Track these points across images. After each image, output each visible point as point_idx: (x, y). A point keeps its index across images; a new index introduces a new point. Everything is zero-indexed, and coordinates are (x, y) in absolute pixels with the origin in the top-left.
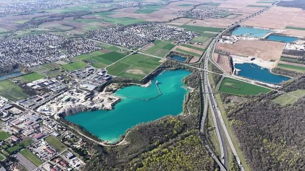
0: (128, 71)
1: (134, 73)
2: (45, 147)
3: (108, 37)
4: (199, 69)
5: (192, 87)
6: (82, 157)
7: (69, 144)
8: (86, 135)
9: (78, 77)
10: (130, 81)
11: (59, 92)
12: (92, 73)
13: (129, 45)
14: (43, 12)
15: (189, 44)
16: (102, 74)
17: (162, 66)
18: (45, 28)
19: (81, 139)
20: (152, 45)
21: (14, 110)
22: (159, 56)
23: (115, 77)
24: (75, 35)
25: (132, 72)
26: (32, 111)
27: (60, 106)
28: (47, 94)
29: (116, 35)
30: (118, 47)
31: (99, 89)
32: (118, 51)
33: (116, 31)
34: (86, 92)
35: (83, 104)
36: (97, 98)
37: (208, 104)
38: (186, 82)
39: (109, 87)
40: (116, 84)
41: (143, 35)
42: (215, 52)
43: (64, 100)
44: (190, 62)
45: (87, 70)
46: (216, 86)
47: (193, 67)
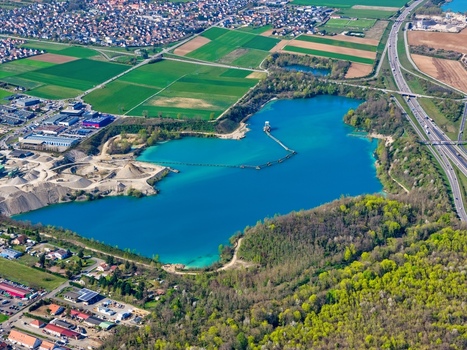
0: (159, 103)
4: (383, 90)
5: (385, 132)
6: (132, 298)
13: (124, 42)
15: (320, 35)
16: (76, 111)
20: (201, 40)
22: (240, 64)
23: (124, 116)
25: (171, 103)
29: (68, 21)
30: (91, 47)
31: (89, 147)
32: (96, 58)
33: (61, 11)
34: (46, 155)
35: (55, 182)
36: (89, 169)
37: (454, 166)
38: (359, 122)
39: (118, 143)
42: (412, 51)
44: (347, 76)
45: (20, 104)
46: (456, 126)
47: (364, 87)
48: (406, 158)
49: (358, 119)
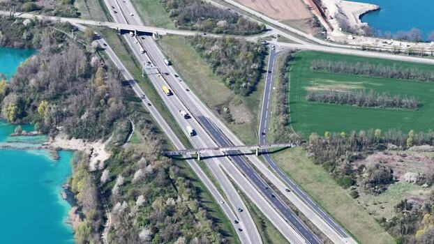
4: (74, 22)
5: (87, 133)
37: (253, 210)
38: (23, 114)
46: (252, 106)
47: (28, 17)
48: (141, 200)
49: (21, 103)
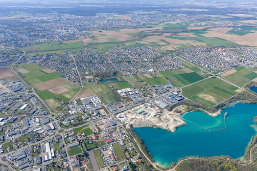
1: (206, 99)
2: (110, 153)
3: (194, 56)
7: (128, 156)
8: (144, 152)
9: (156, 92)
10: (199, 107)
11: (137, 103)
12: (168, 91)
13: (210, 68)
14: (150, 27)
16: (176, 94)
17: (236, 97)
18: (146, 42)
19: (139, 155)
20: (234, 71)
21: (102, 111)
22: (237, 84)
23: (187, 99)
24: (166, 51)
25: (204, 97)
26: (113, 115)
27: (133, 117)
28: (128, 103)
29: (202, 56)
30: (200, 68)
31: (170, 108)
32: (198, 73)
33: (203, 52)
34: (157, 108)
35: (152, 120)
36: (165, 117)
39: (179, 109)
40: (186, 106)
41: (227, 59)
43: (138, 112)
45: (166, 87)
